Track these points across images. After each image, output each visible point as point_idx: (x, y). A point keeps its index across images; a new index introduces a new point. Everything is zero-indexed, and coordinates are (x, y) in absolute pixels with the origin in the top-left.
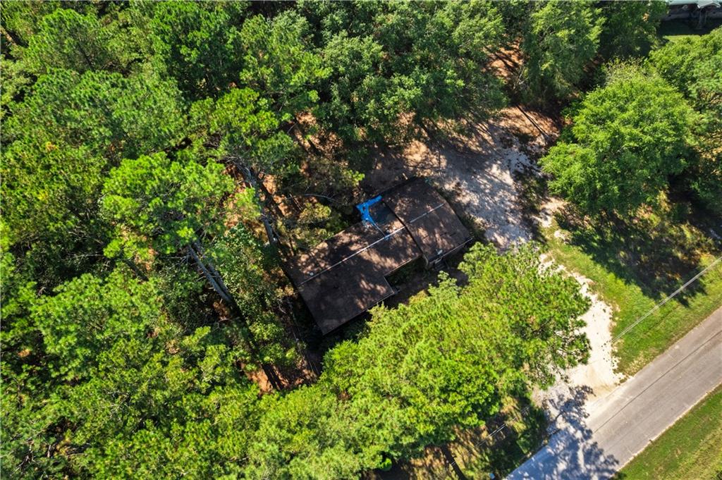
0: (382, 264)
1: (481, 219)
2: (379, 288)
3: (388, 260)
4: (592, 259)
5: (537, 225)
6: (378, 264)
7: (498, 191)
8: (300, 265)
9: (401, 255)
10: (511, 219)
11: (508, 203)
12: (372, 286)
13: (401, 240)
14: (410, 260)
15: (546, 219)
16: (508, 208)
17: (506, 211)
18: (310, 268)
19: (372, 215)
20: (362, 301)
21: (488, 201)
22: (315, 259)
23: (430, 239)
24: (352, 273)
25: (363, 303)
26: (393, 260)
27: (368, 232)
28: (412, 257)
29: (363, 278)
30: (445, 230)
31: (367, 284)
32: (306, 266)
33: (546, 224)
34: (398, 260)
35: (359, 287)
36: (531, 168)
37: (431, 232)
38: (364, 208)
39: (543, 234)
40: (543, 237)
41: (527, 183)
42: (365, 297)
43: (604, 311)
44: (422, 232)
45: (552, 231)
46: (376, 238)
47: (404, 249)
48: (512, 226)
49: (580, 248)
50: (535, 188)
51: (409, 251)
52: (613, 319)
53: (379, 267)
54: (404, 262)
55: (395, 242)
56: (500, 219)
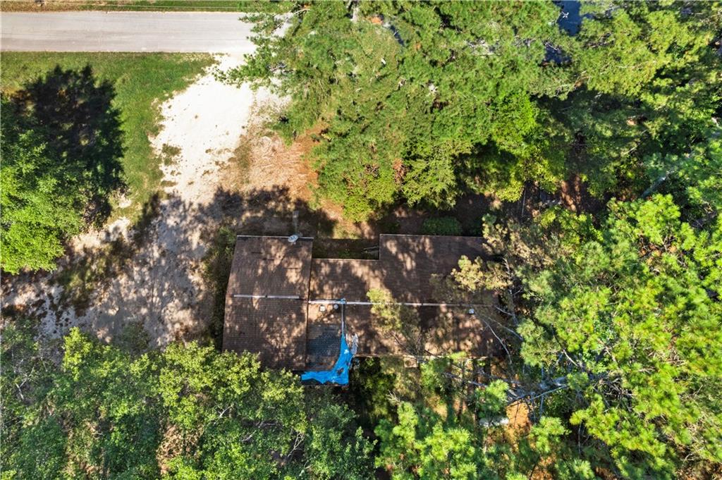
0: (371, 273)
1: (190, 277)
2: (394, 250)
3: (359, 274)
4: (123, 156)
5: (134, 228)
6: (376, 277)
7: (133, 302)
8: (478, 338)
9: (339, 271)
10: (156, 254)
11: (136, 277)
12: (400, 256)
13: (326, 288)
14: (331, 260)
15: (116, 229)
16: (145, 270)
17: (150, 269)
18: (468, 324)
19: (336, 354)
20: (424, 248)
21: (160, 296)
22: (454, 333)
23: (290, 264)
24: (418, 284)
25: (423, 244)
26: (353, 271)
27: (358, 329)
28: (327, 263)
29: (406, 270)
30: (262, 263)
31: (405, 262)
32: (472, 330)
33: (121, 225)
34: (347, 268)
35: (417, 264)
36: (53, 307)
37: (281, 270)
38: (340, 373)
39: (141, 214)
40: (144, 211)
41: (83, 290)
42: (417, 249)
43: (170, 107)
44: (293, 276)
45: (126, 212)
46: (356, 310)
47: (332, 275)
48: (164, 245)
49: (120, 175)
50: (82, 277)
51: (325, 269)
52: (171, 97)
53: (377, 272)
54: (341, 262)
55: (335, 290)
56: (168, 262)
